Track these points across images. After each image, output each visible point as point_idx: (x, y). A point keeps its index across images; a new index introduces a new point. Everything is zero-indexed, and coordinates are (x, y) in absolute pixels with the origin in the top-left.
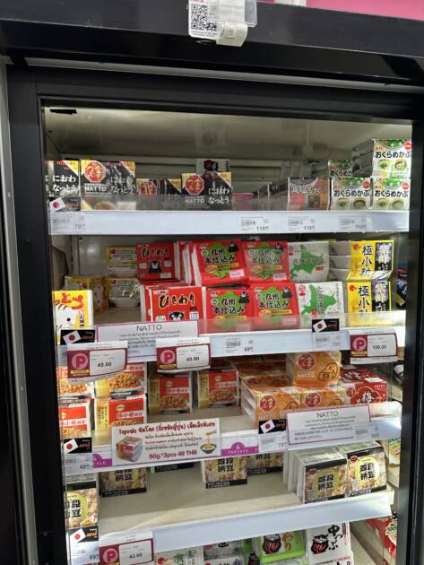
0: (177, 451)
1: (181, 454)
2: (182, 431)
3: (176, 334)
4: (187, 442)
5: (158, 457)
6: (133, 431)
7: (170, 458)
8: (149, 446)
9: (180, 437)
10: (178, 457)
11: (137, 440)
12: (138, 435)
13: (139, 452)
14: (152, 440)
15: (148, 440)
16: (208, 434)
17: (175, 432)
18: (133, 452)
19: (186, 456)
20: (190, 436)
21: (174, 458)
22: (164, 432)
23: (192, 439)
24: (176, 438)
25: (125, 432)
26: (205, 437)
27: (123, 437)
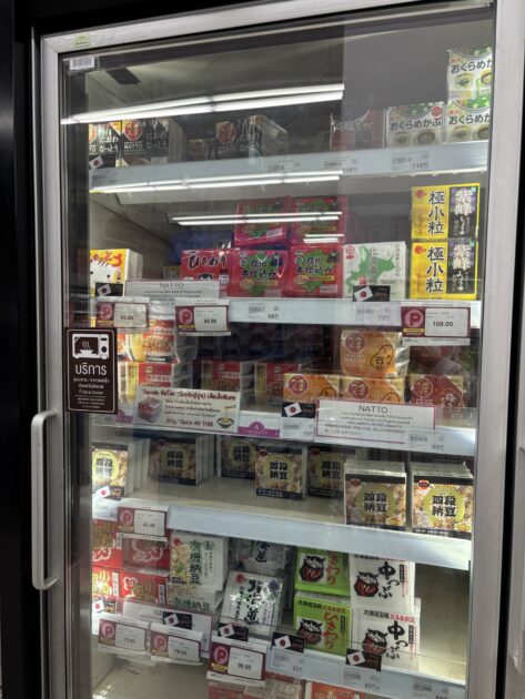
0: (193, 419)
1: (197, 423)
2: (202, 400)
3: (198, 293)
4: (205, 412)
5: (175, 422)
6: (156, 393)
7: (186, 426)
8: (168, 410)
9: (199, 406)
10: (193, 426)
11: (157, 401)
12: (159, 397)
13: (157, 415)
14: (172, 404)
15: (169, 404)
16: (227, 408)
17: (194, 400)
18: (152, 413)
19: (201, 426)
20: (208, 407)
21: (190, 426)
22: (185, 399)
23: (211, 410)
24: (195, 406)
25: (148, 393)
26: (223, 410)
27: (146, 396)
